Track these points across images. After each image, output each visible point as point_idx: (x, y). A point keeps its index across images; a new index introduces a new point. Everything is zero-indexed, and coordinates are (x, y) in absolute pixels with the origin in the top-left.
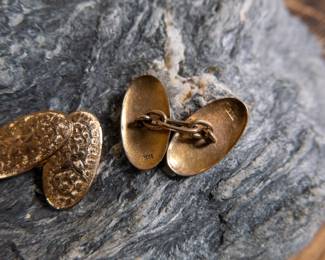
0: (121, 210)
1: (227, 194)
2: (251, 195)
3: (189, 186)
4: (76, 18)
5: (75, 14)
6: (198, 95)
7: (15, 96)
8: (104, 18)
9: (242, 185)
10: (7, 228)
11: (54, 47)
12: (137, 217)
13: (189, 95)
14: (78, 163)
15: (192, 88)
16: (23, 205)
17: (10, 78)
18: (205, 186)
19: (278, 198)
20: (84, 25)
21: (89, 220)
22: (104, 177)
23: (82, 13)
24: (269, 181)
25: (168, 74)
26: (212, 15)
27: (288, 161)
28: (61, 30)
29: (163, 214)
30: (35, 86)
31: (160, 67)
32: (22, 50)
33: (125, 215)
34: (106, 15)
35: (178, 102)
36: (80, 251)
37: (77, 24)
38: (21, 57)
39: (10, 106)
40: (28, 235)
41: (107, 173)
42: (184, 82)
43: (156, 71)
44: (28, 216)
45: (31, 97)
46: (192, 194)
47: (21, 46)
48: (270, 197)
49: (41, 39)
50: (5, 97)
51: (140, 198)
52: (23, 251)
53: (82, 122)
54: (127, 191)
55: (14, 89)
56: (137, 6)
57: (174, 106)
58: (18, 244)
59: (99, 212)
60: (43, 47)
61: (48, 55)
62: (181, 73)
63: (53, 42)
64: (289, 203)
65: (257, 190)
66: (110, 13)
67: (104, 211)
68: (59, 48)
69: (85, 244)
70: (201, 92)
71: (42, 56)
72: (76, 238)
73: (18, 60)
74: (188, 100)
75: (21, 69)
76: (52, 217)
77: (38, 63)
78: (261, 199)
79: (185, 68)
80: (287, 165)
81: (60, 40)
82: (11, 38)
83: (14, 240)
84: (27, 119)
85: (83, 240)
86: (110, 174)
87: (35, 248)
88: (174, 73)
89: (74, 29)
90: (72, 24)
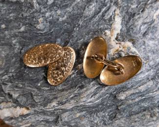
0: (76, 92)
1: (123, 98)
2: (134, 101)
3: (107, 90)
4: (76, 5)
5: (75, 3)
6: (121, 51)
7: (44, 35)
8: (88, 7)
9: (131, 96)
10: (30, 87)
11: (64, 17)
12: (82, 96)
13: (117, 50)
14: (63, 68)
15: (120, 47)
16: (38, 80)
17: (44, 27)
18: (114, 92)
19: (146, 106)
20: (78, 9)
21: (62, 93)
22: (72, 77)
23: (79, 3)
24: (144, 97)
25: (110, 38)
26: (139, 14)
27: (156, 91)
28: (68, 9)
29: (93, 98)
30: (52, 32)
31: (107, 34)
32: (50, 16)
33: (77, 94)
34: (89, 5)
35: (112, 52)
36: (57, 104)
37: (75, 8)
38: (50, 19)
39: (41, 38)
40: (38, 92)
41: (74, 75)
42: (117, 44)
43: (106, 36)
44: (39, 85)
45: (50, 36)
46: (107, 94)
47: (50, 14)
48: (142, 104)
49: (59, 12)
50: (40, 34)
51: (85, 89)
52: (35, 97)
53: (68, 51)
54: (80, 85)
55: (44, 32)
56: (104, 3)
57: (109, 54)
58: (33, 94)
59: (67, 90)
60: (59, 15)
61: (61, 19)
62: (117, 39)
63: (63, 14)
64: (150, 109)
65: (137, 100)
66: (91, 5)
67: (69, 91)
68: (65, 17)
69: (59, 101)
70: (123, 50)
71: (58, 19)
72: (56, 98)
73: (48, 20)
74: (116, 52)
75: (48, 24)
76: (48, 87)
77: (55, 22)
78: (138, 104)
79: (119, 37)
80: (155, 92)
81: (67, 13)
82: (47, 10)
83: (32, 92)
84: (47, 45)
85: (59, 99)
87: (39, 97)
88: (113, 38)
89: (73, 10)
90: (73, 8)
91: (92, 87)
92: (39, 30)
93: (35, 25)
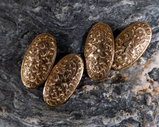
0: (68, 120)
4: (118, 7)
5: (119, 5)
6: (150, 94)
7: (61, 28)
8: (132, 17)
10: (16, 85)
11: (96, 16)
14: (65, 84)
15: (150, 88)
17: (65, 19)
20: (119, 14)
21: (51, 112)
23: (123, 6)
25: (143, 70)
28: (106, 9)
30: (73, 29)
31: (141, 63)
32: (80, 8)
33: (68, 123)
34: (135, 16)
35: (136, 89)
36: (38, 122)
37: (116, 11)
38: (77, 12)
40: (22, 96)
42: (148, 80)
43: (138, 64)
45: (68, 33)
47: (81, 5)
49: (93, 8)
50: (56, 26)
51: (81, 121)
52: (16, 101)
54: (77, 112)
55: (63, 25)
56: (155, 21)
58: (15, 96)
59: (58, 111)
60: (91, 12)
61: (91, 18)
63: (97, 12)
66: (138, 16)
67: (60, 114)
68: (98, 17)
69: (42, 121)
71: (87, 17)
72: (40, 115)
73: (74, 12)
74: (142, 93)
75: (73, 17)
76: (37, 96)
79: (155, 73)
81: (102, 14)
83: (15, 93)
85: (43, 118)
86: (76, 98)
87: (21, 104)
88: (146, 71)
89: (112, 13)
90: (113, 9)
91: (91, 124)
92: (58, 20)
93: (55, 13)
